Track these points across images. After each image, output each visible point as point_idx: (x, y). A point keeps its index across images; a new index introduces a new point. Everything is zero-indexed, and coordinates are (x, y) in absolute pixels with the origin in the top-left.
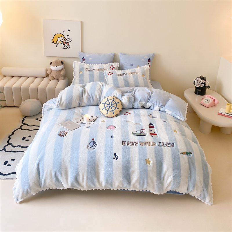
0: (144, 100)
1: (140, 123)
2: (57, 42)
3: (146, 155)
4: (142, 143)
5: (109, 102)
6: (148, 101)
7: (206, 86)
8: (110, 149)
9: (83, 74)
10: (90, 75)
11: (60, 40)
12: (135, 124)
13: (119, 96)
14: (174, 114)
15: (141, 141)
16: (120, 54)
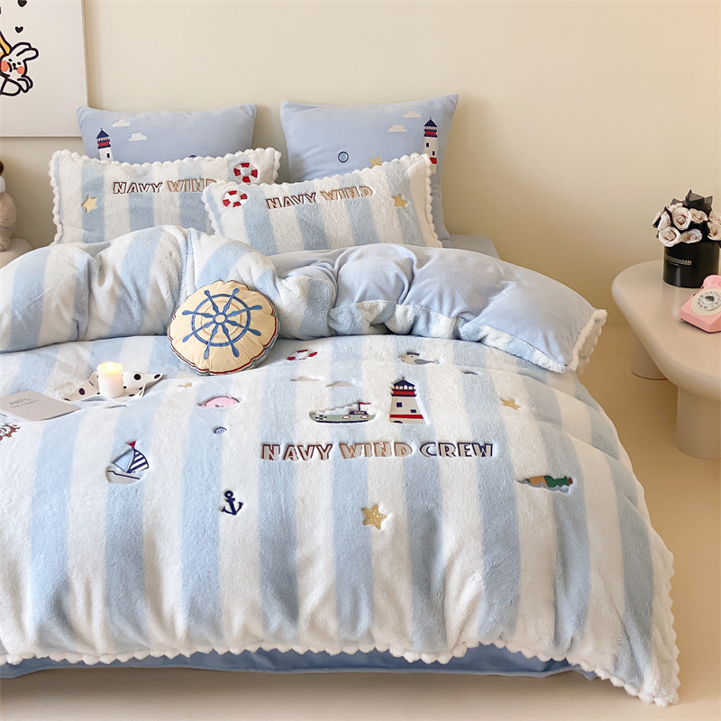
0: (383, 291)
1: (354, 382)
3: (363, 493)
5: (213, 304)
6: (399, 295)
7: (712, 238)
9: (99, 211)
10: (133, 211)
12: (329, 386)
13: (261, 279)
14: (519, 345)
15: (344, 440)
16: (285, 106)
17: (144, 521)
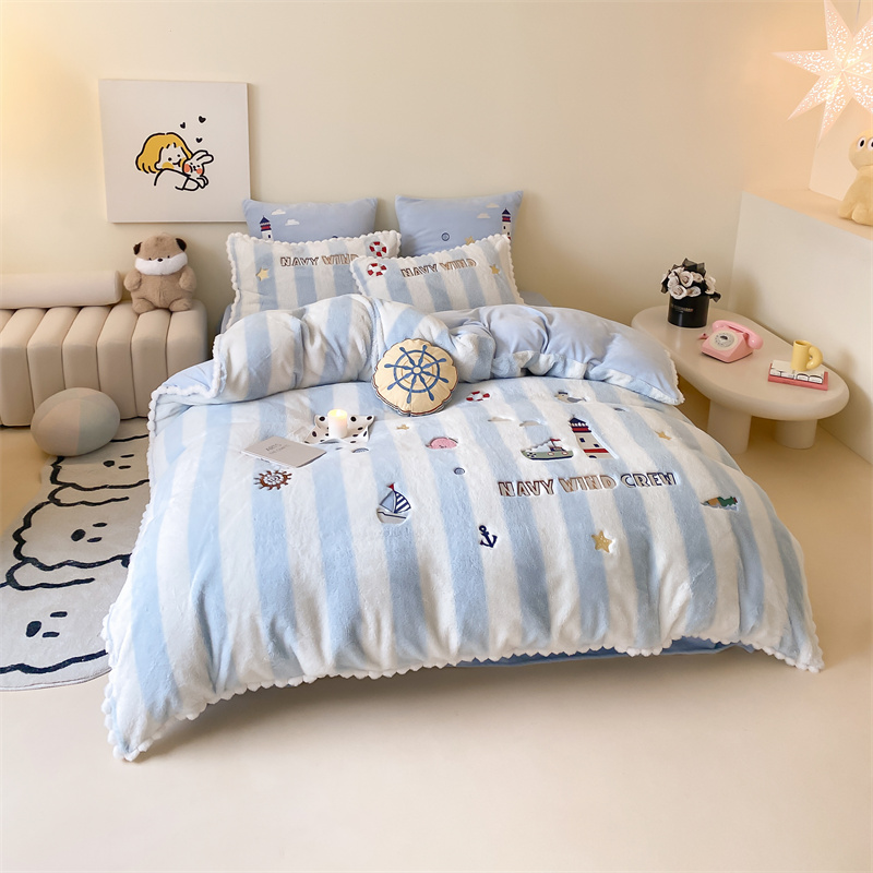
0: (531, 344)
1: (539, 421)
2: (159, 166)
3: (589, 521)
4: (568, 483)
5: (410, 358)
6: (542, 347)
7: (708, 292)
8: (461, 513)
9: (271, 280)
10: (299, 280)
11: (170, 159)
12: (521, 425)
13: (440, 337)
14: (639, 383)
15: (561, 476)
16: (400, 200)
17: (418, 556)
